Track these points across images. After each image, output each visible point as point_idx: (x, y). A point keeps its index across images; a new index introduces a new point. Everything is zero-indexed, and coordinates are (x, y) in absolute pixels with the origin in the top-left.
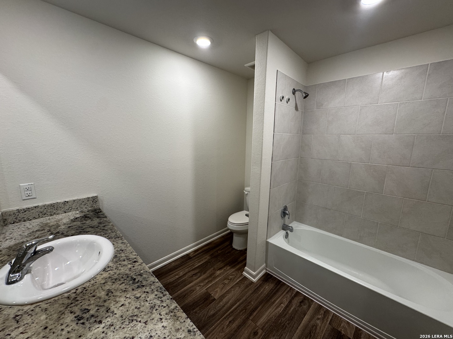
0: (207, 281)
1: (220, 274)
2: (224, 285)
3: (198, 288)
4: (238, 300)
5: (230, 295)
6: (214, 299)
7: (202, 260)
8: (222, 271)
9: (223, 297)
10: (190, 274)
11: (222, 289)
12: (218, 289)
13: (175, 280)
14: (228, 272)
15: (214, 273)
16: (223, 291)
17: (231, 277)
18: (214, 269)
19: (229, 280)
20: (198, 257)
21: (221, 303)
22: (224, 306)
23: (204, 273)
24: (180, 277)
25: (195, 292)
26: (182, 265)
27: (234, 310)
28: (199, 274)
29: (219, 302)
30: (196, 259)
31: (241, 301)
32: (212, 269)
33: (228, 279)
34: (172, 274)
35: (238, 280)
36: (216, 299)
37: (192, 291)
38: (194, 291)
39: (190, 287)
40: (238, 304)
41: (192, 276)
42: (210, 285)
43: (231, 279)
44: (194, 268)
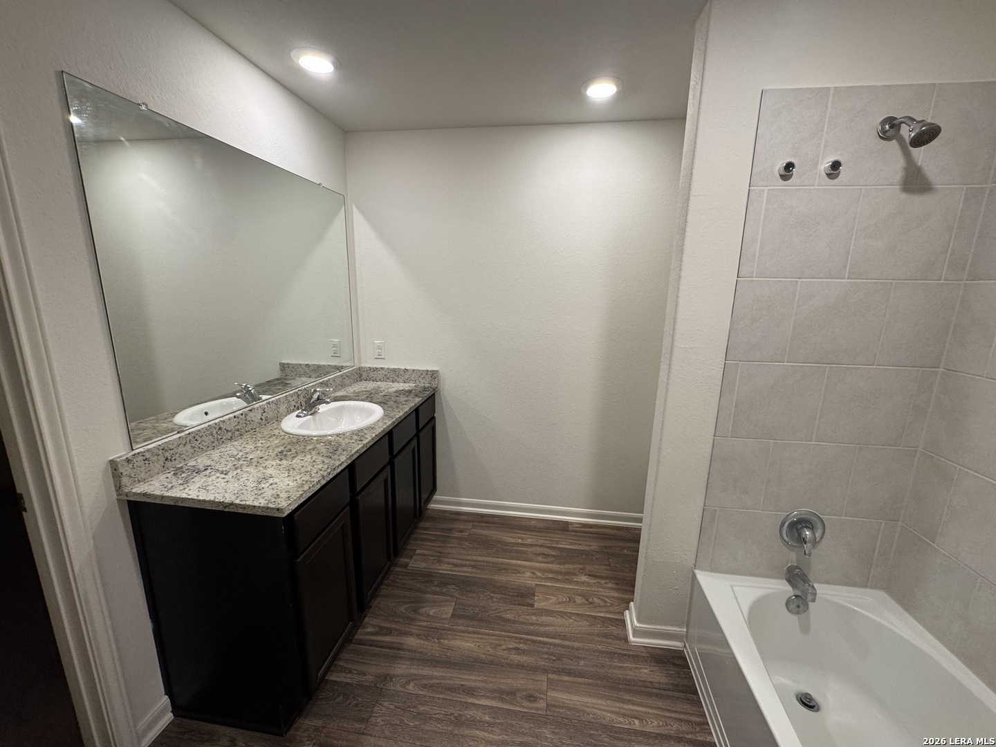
0: (550, 576)
1: (583, 583)
2: (570, 600)
3: (528, 574)
4: (564, 638)
5: (560, 621)
6: (532, 605)
7: (580, 545)
8: (593, 581)
9: (549, 613)
10: (539, 550)
11: (559, 603)
12: (553, 597)
13: (514, 543)
14: (601, 590)
15: (575, 574)
16: (558, 606)
17: (596, 600)
18: (581, 569)
19: (586, 602)
20: (577, 536)
21: (534, 618)
22: (532, 624)
23: (560, 564)
24: (521, 544)
25: (519, 575)
26: (542, 532)
27: (540, 642)
28: (551, 559)
29: (534, 614)
30: (574, 536)
31: (567, 643)
32: (581, 566)
33: (587, 600)
34: (520, 534)
35: (602, 615)
36: (535, 606)
37: (517, 571)
38: (519, 572)
39: (519, 566)
40: (557, 641)
41: (539, 555)
42: (549, 584)
43: (591, 603)
44: (554, 546)
